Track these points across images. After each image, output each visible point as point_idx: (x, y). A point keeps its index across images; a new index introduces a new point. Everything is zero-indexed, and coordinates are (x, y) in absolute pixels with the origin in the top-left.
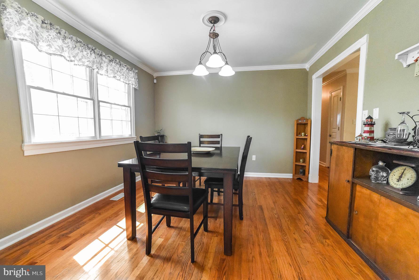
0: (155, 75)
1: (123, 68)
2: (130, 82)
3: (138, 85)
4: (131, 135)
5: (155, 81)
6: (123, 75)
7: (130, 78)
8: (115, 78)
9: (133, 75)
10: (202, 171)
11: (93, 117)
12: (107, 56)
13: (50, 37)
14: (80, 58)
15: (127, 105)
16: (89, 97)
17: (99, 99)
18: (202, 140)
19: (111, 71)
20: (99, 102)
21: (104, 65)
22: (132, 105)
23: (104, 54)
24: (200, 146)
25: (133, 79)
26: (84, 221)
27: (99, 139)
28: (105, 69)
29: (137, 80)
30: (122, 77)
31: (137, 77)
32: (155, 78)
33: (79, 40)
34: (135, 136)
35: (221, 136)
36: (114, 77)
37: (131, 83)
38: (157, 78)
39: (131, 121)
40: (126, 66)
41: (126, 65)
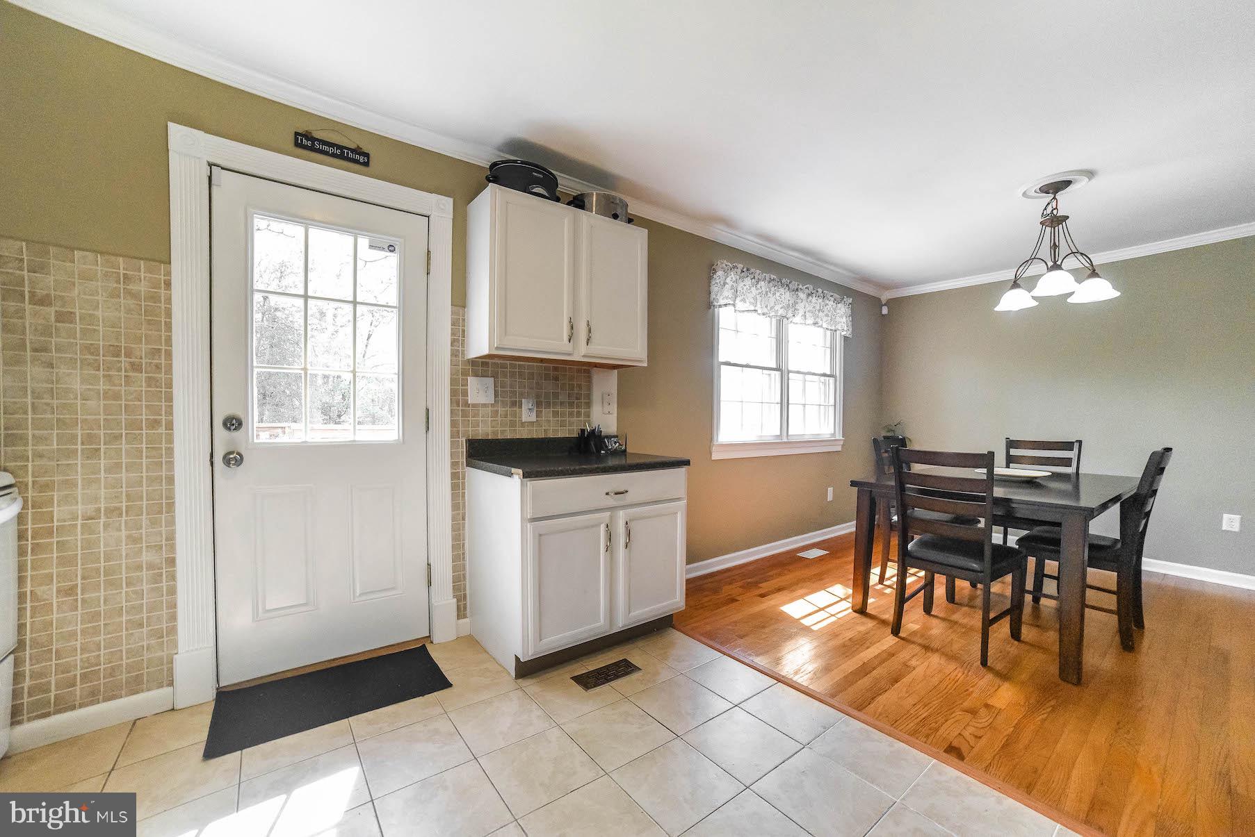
0: (885, 296)
1: (828, 302)
2: (839, 327)
3: (851, 329)
4: (834, 434)
5: (885, 311)
6: (827, 315)
7: (838, 319)
8: (817, 325)
9: (843, 310)
10: (1014, 505)
11: (779, 401)
12: (805, 287)
13: (745, 288)
14: (772, 304)
15: (828, 373)
16: (774, 366)
17: (790, 369)
18: (1013, 452)
19: (811, 314)
20: (789, 372)
21: (800, 306)
22: (838, 372)
23: (800, 286)
24: (1008, 466)
25: (844, 320)
26: (770, 573)
27: (786, 440)
28: (801, 312)
29: (851, 319)
30: (825, 319)
31: (849, 312)
32: (884, 303)
33: (773, 277)
34: (841, 438)
35: (1076, 446)
36: (815, 324)
37: (840, 329)
38: (890, 303)
39: (835, 406)
40: (832, 296)
41: (832, 294)
